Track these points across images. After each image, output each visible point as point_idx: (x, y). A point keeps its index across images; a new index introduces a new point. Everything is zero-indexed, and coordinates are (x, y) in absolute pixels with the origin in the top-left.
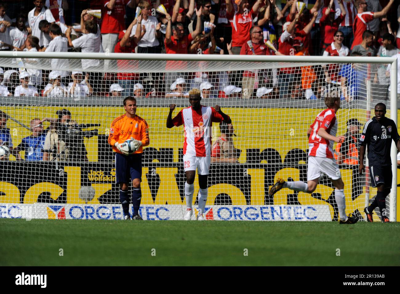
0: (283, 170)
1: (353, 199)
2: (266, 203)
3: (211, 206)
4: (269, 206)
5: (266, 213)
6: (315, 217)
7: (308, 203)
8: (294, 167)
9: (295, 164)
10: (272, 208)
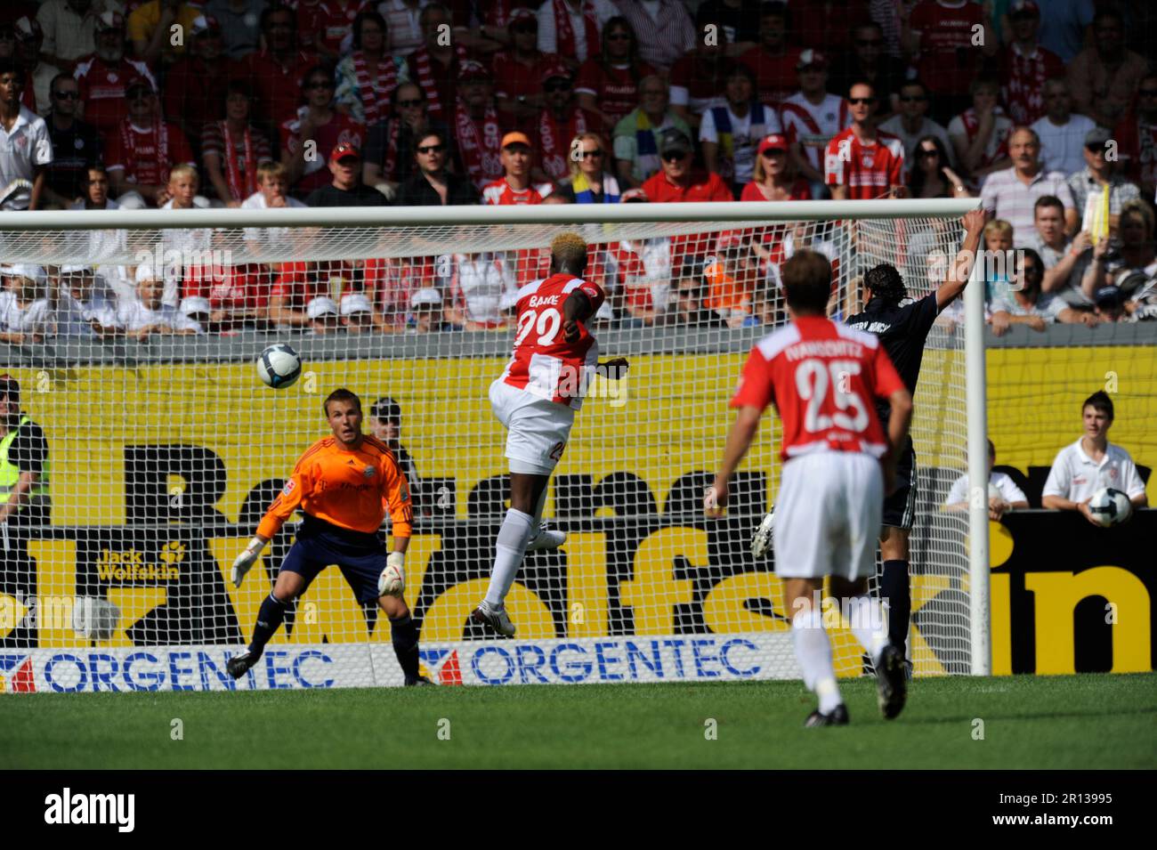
0: (660, 534)
2: (612, 631)
3: (456, 645)
4: (622, 640)
5: (614, 660)
6: (756, 670)
7: (734, 629)
8: (690, 526)
9: (694, 517)
10: (631, 646)
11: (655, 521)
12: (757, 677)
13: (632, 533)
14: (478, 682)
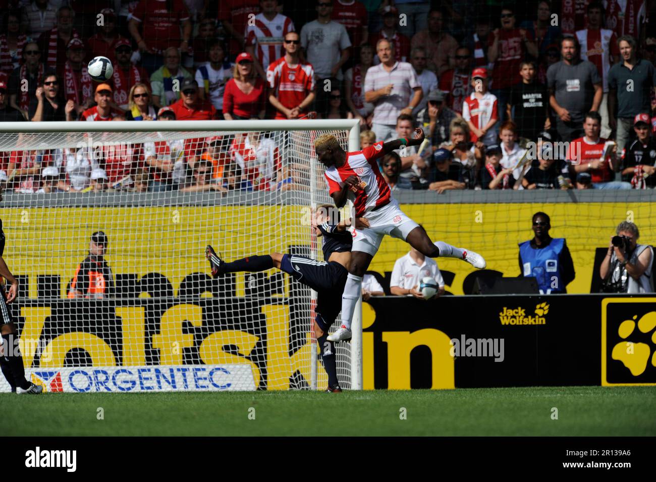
0: (173, 309)
1: (291, 354)
3: (58, 369)
4: (153, 368)
5: (147, 379)
6: (229, 385)
7: (216, 362)
8: (191, 303)
10: (157, 371)
11: (170, 301)
12: (230, 389)
13: (157, 307)
14: (71, 390)
